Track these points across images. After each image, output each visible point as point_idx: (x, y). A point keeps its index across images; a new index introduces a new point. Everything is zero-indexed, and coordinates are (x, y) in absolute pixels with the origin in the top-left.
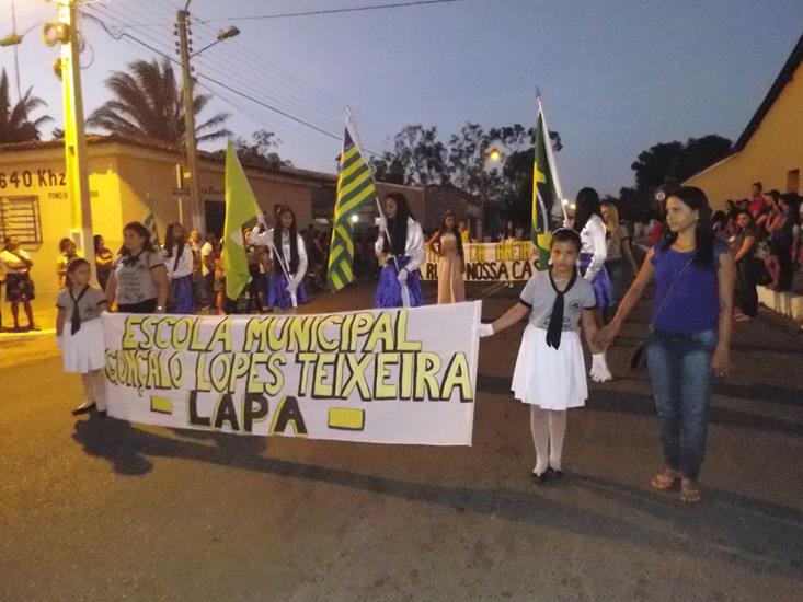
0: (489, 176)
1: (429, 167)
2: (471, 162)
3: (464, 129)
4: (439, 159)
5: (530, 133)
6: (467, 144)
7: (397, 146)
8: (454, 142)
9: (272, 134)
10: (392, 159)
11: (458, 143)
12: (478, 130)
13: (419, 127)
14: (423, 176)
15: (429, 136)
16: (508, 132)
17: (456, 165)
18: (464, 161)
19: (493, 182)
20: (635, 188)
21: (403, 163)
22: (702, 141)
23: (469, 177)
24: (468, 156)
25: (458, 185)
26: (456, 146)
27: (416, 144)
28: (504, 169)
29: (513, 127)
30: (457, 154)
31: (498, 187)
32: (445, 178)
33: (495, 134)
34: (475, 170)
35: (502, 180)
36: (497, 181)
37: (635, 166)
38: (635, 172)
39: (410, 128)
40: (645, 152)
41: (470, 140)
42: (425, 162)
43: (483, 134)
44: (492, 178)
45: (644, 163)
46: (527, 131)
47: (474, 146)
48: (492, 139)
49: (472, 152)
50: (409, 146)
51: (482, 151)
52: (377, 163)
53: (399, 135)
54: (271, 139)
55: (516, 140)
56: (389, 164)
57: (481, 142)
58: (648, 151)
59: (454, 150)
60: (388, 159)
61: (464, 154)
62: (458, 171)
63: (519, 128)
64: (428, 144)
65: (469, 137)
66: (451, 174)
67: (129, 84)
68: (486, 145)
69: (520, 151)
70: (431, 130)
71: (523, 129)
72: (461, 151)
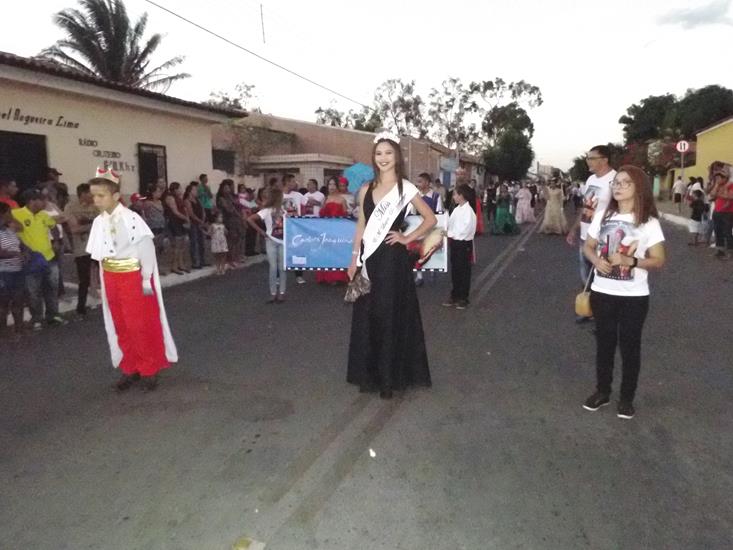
0: (467, 131)
1: (407, 120)
2: (450, 117)
3: (445, 82)
4: (418, 112)
5: (511, 87)
6: (448, 98)
7: (376, 99)
8: (433, 95)
9: (253, 86)
10: (371, 112)
11: (437, 96)
12: (458, 84)
13: (399, 81)
14: (401, 131)
15: (409, 90)
16: (489, 86)
17: (434, 119)
18: (442, 116)
19: (471, 137)
20: (623, 145)
21: (381, 118)
22: (703, 92)
23: (447, 132)
24: (446, 111)
25: (436, 140)
26: (434, 100)
27: (395, 98)
28: (483, 124)
29: (494, 81)
30: (436, 109)
31: (476, 143)
32: (423, 133)
33: (475, 88)
34: (453, 125)
35: (480, 135)
36: (476, 135)
37: (623, 120)
38: (623, 126)
39: (389, 82)
40: (634, 106)
41: (450, 94)
42: (403, 116)
43: (462, 88)
44: (471, 133)
45: (632, 117)
46: (507, 85)
47: (453, 100)
48: (472, 93)
49: (452, 106)
50: (388, 100)
51: (461, 106)
52: (355, 116)
53: (379, 88)
54: (252, 92)
55: (495, 94)
56: (368, 118)
57: (460, 97)
58: (638, 104)
59: (433, 104)
60: (367, 112)
61: (443, 109)
62: (437, 125)
63: (500, 82)
64: (407, 98)
65: (449, 91)
66: (429, 128)
67: (78, 21)
68: (465, 99)
69: (499, 106)
70: (410, 84)
71: (503, 83)
72: (440, 106)
